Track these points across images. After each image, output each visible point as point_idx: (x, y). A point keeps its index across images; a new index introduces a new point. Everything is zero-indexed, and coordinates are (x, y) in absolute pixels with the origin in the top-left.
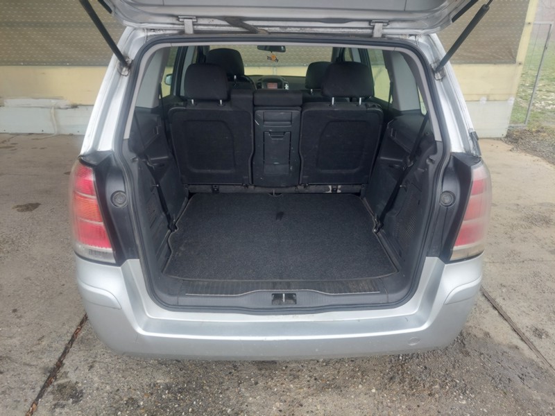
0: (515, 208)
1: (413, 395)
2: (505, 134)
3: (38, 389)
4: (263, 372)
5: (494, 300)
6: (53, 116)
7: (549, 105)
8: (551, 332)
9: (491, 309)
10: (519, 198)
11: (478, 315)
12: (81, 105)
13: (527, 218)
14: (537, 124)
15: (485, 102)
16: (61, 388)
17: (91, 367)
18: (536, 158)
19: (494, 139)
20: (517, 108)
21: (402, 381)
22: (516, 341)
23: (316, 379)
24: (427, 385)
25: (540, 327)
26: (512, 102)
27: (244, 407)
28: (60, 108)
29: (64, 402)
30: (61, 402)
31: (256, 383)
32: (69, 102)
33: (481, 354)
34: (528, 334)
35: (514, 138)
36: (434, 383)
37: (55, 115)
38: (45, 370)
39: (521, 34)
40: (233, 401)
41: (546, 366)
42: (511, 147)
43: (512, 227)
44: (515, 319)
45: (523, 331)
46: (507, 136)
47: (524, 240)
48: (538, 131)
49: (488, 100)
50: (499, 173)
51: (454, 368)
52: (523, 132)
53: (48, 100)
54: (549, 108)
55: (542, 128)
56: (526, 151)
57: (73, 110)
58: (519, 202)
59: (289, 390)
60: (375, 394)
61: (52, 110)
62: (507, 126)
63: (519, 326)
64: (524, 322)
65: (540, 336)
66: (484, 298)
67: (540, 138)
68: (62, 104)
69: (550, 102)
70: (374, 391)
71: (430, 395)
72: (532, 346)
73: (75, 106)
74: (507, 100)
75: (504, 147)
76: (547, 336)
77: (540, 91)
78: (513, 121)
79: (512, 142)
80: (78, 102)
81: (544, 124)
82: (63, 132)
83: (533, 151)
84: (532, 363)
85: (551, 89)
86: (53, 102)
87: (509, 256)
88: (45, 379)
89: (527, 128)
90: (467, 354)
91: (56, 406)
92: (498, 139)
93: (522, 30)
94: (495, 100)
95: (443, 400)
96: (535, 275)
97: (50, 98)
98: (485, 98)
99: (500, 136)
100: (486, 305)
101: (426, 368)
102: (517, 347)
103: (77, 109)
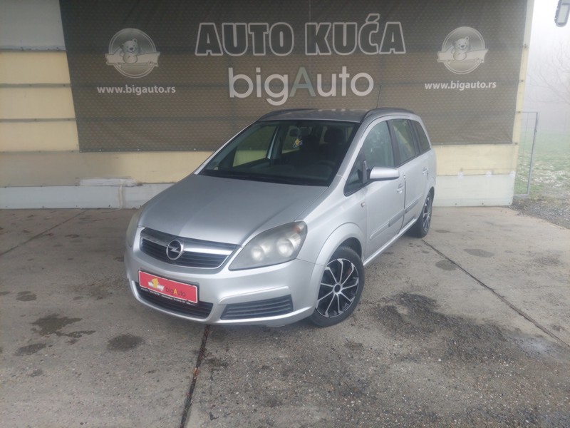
0: (528, 253)
1: (469, 362)
2: (511, 203)
3: (195, 362)
4: (355, 351)
5: (520, 310)
6: (120, 193)
7: (547, 180)
8: (566, 327)
9: (518, 315)
10: (530, 247)
11: (509, 318)
12: (145, 183)
13: (538, 260)
14: (538, 194)
15: (490, 175)
16: (212, 361)
17: (227, 350)
18: (540, 220)
19: (502, 207)
20: (518, 182)
21: (460, 355)
22: (540, 332)
23: (395, 355)
24: (479, 357)
25: (557, 325)
26: (514, 175)
27: (348, 369)
28: (127, 186)
29: (218, 368)
30: (215, 368)
31: (352, 357)
32: (135, 180)
33: (515, 340)
34: (548, 329)
35: (520, 206)
36: (484, 356)
37: (122, 192)
38: (195, 352)
39: (514, 120)
40: (339, 367)
41: (565, 346)
42: (518, 212)
43: (528, 266)
44: (538, 321)
45: (545, 327)
46: (513, 204)
47: (538, 274)
48: (539, 200)
49: (493, 174)
50: (510, 231)
51: (496, 347)
52: (526, 201)
53: (118, 180)
54: (547, 182)
55: (543, 197)
56: (531, 214)
57: (137, 188)
58: (530, 250)
59: (377, 360)
60: (441, 362)
61: (121, 188)
62: (512, 196)
63: (542, 324)
64: (546, 323)
65: (558, 330)
66: (511, 309)
67: (542, 205)
68: (129, 182)
69: (547, 178)
70: (440, 360)
71: (482, 362)
72: (552, 335)
73: (140, 185)
74: (509, 174)
75: (512, 213)
76: (564, 329)
77: (537, 169)
78: (516, 192)
79: (518, 209)
80: (143, 181)
81: (545, 194)
82: (127, 207)
83: (537, 215)
84: (554, 345)
85: (547, 167)
86: (122, 181)
87: (527, 284)
88: (196, 356)
89: (530, 198)
90: (505, 340)
91: (213, 370)
92: (506, 207)
93: (514, 117)
94: (499, 174)
95: (492, 364)
96: (550, 295)
97: (120, 178)
98: (489, 173)
99: (507, 204)
100: (513, 313)
101: (475, 348)
102: (541, 336)
103: (141, 187)
